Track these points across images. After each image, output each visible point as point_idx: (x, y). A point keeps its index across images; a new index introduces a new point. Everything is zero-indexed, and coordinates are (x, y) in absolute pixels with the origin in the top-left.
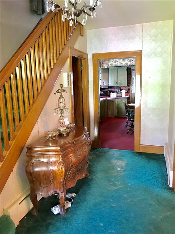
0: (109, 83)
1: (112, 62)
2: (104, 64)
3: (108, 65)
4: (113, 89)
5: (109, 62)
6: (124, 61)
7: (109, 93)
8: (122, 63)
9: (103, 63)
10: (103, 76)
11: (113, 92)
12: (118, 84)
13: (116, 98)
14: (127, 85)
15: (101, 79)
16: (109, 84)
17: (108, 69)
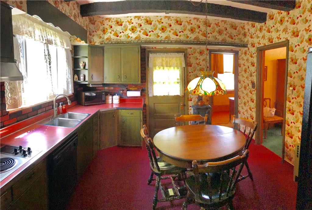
0: (103, 76)
1: (109, 34)
2: (94, 36)
3: (101, 40)
4: (112, 88)
5: (104, 33)
6: (133, 32)
7: (104, 96)
8: (129, 37)
9: (93, 34)
10: (91, 62)
11: (113, 95)
12: (122, 80)
13: (118, 109)
14: (140, 82)
15: (87, 67)
16: (103, 79)
17: (102, 48)
